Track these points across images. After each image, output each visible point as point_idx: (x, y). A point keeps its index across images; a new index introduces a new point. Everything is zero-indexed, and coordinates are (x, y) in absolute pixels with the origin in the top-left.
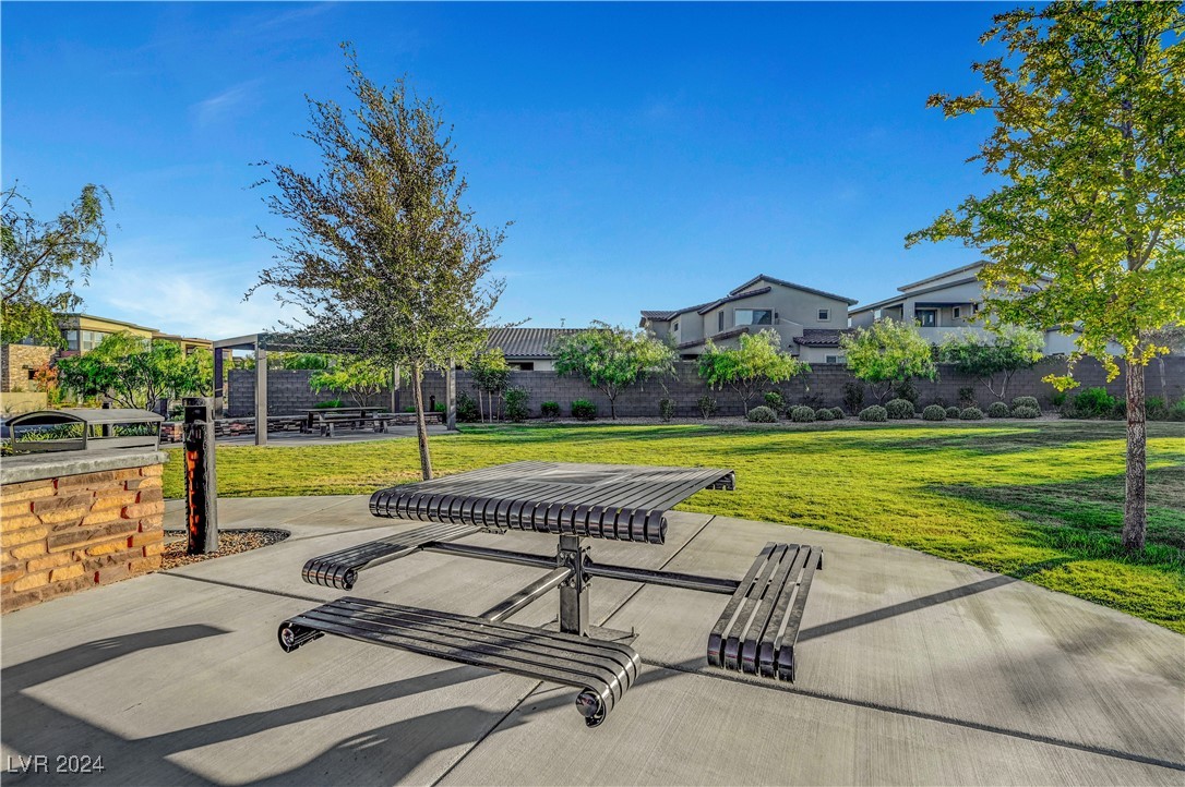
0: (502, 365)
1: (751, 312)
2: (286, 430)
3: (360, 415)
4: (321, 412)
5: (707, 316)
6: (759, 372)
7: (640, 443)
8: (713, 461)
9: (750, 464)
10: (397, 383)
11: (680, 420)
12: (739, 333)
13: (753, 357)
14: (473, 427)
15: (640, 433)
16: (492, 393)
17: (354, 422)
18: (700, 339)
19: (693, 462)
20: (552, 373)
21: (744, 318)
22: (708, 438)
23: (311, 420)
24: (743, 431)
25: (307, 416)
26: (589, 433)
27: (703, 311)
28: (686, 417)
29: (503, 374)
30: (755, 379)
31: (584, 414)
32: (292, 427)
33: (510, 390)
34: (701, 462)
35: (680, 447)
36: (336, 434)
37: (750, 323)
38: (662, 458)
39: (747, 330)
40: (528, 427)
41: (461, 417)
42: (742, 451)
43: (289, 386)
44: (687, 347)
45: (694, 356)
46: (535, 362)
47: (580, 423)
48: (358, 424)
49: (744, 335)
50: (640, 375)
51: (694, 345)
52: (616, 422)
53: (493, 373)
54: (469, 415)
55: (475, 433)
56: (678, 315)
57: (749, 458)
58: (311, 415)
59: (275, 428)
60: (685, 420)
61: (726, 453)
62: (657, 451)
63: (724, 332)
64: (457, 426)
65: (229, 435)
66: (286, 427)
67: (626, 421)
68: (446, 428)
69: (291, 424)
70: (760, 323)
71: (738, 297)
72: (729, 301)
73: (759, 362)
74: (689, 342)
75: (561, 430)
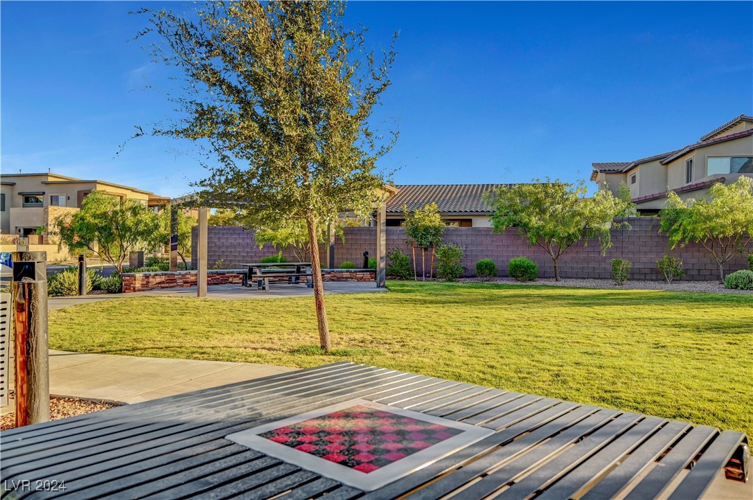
0: (436, 220)
1: (728, 160)
2: (231, 283)
3: (295, 270)
4: (258, 267)
5: (671, 166)
6: (739, 229)
7: (585, 309)
8: (679, 341)
9: (732, 347)
10: (332, 240)
11: (636, 283)
12: (711, 184)
13: (731, 210)
14: (404, 285)
15: (585, 297)
16: (426, 249)
17: (290, 278)
18: (662, 191)
19: (651, 341)
20: (488, 230)
21: (718, 166)
22: (672, 307)
23: (249, 274)
24: (718, 300)
25: (247, 270)
26: (527, 296)
27: (666, 161)
28: (645, 280)
29: (437, 229)
30: (734, 236)
31: (522, 274)
32: (237, 280)
33: (444, 247)
34: (664, 340)
35: (635, 319)
36: (271, 288)
37: (728, 172)
38: (610, 332)
39: (723, 180)
40: (460, 287)
41: (393, 274)
42: (719, 328)
43: (241, 241)
44: (647, 200)
45: (656, 211)
46: (474, 219)
47: (519, 283)
48: (293, 279)
49: (718, 185)
50: (586, 232)
51: (655, 198)
52: (559, 284)
53: (427, 229)
54: (401, 271)
55: (403, 291)
56: (636, 166)
57: (731, 338)
58: (251, 269)
59: (217, 281)
60: (642, 284)
61: (697, 329)
62: (604, 323)
63: (693, 182)
64: (387, 283)
65: (182, 286)
66: (230, 279)
67: (571, 282)
68: (375, 284)
69: (235, 277)
70: (739, 172)
71: (710, 142)
72: (700, 147)
73: (740, 217)
74: (648, 194)
75: (496, 291)
